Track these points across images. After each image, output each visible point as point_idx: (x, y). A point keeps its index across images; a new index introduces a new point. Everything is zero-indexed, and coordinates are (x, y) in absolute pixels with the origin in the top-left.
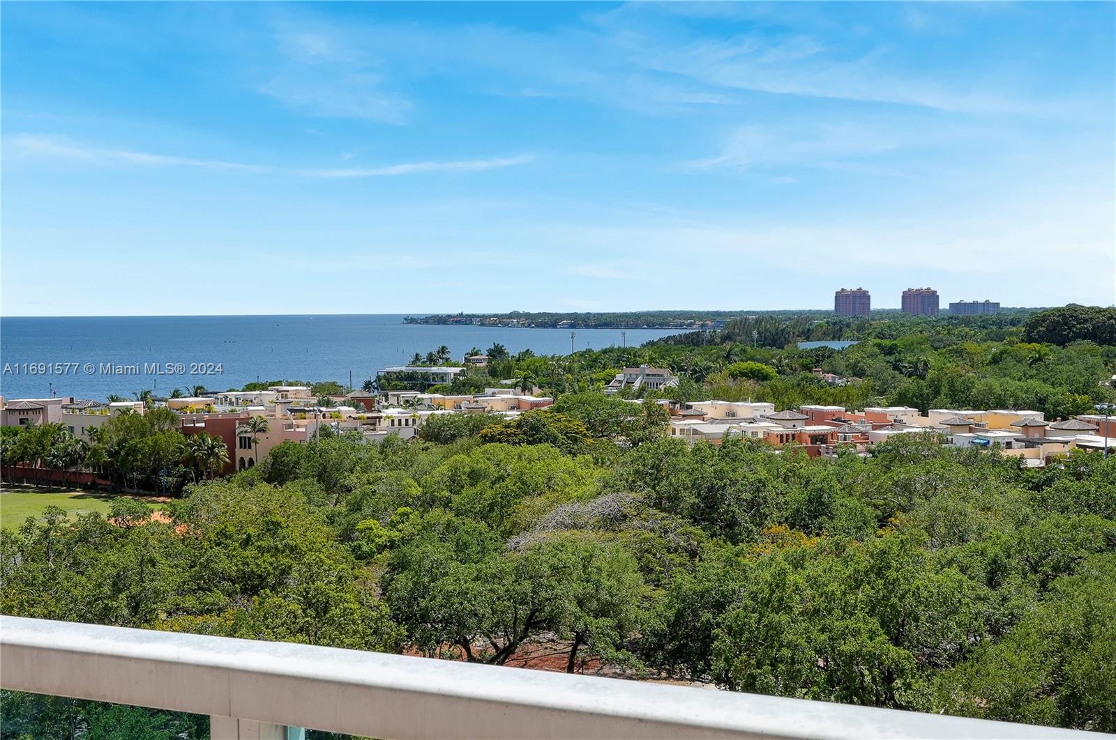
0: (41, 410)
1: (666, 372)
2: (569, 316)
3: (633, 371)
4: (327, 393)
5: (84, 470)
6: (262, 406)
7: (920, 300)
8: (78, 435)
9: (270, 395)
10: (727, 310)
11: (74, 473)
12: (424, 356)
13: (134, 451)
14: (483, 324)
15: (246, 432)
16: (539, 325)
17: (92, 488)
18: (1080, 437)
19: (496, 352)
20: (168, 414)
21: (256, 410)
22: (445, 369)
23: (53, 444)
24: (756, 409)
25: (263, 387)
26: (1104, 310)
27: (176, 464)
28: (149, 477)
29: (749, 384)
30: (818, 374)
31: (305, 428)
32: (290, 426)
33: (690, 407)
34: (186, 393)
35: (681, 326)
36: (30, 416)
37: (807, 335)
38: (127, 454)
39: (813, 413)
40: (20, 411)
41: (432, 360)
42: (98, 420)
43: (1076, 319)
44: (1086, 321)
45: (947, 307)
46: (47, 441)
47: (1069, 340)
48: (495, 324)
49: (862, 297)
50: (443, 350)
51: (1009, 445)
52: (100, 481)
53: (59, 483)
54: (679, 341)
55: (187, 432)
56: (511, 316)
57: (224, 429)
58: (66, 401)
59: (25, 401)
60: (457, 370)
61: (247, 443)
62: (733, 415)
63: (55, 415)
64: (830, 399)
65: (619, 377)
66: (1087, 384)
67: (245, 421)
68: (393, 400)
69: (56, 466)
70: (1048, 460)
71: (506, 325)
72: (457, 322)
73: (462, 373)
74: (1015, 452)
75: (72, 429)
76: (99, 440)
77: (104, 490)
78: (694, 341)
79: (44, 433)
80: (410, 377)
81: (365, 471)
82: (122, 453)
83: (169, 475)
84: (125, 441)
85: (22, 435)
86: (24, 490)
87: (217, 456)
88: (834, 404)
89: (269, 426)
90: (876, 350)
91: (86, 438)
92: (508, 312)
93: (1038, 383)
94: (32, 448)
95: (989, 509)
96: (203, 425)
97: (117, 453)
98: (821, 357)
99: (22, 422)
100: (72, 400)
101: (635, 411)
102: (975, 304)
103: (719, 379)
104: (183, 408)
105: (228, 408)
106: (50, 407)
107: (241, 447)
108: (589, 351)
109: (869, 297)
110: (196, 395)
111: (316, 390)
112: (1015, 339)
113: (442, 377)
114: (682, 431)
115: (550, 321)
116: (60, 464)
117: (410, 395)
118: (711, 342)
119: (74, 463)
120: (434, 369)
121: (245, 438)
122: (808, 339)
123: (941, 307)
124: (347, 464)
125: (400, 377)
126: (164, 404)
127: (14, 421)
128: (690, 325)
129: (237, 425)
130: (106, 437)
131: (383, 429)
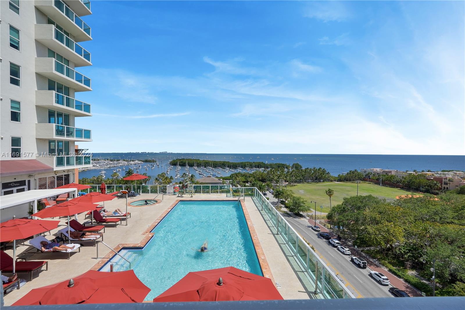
0: (391, 172)
5: (400, 184)
6: (450, 175)
8: (399, 177)
9: (451, 173)
11: (398, 185)
13: (414, 182)
15: (447, 181)
20: (423, 175)
21: (448, 177)
23: (393, 179)
27: (425, 186)
28: (417, 188)
34: (426, 171)
36: (388, 173)
38: (412, 183)
40: (386, 172)
42: (404, 175)
52: (404, 187)
53: (395, 186)
55: (429, 179)
57: (439, 180)
58: (396, 171)
59: (387, 170)
63: (393, 173)
67: (446, 179)
69: (394, 183)
75: (397, 176)
76: (405, 179)
77: (405, 189)
79: (392, 176)
82: (411, 182)
83: (423, 188)
84: (412, 180)
85: (387, 176)
87: (437, 185)
89: (454, 180)
91: (401, 178)
94: (389, 179)
96: (433, 178)
99: (386, 174)
100: (397, 171)
104: (426, 174)
105: (439, 175)
106: (392, 172)
107: (444, 184)
110: (428, 172)
116: (395, 183)
119: (398, 182)
121: (446, 183)
126: (420, 173)
127: (385, 174)
129: (443, 180)
130: (407, 179)
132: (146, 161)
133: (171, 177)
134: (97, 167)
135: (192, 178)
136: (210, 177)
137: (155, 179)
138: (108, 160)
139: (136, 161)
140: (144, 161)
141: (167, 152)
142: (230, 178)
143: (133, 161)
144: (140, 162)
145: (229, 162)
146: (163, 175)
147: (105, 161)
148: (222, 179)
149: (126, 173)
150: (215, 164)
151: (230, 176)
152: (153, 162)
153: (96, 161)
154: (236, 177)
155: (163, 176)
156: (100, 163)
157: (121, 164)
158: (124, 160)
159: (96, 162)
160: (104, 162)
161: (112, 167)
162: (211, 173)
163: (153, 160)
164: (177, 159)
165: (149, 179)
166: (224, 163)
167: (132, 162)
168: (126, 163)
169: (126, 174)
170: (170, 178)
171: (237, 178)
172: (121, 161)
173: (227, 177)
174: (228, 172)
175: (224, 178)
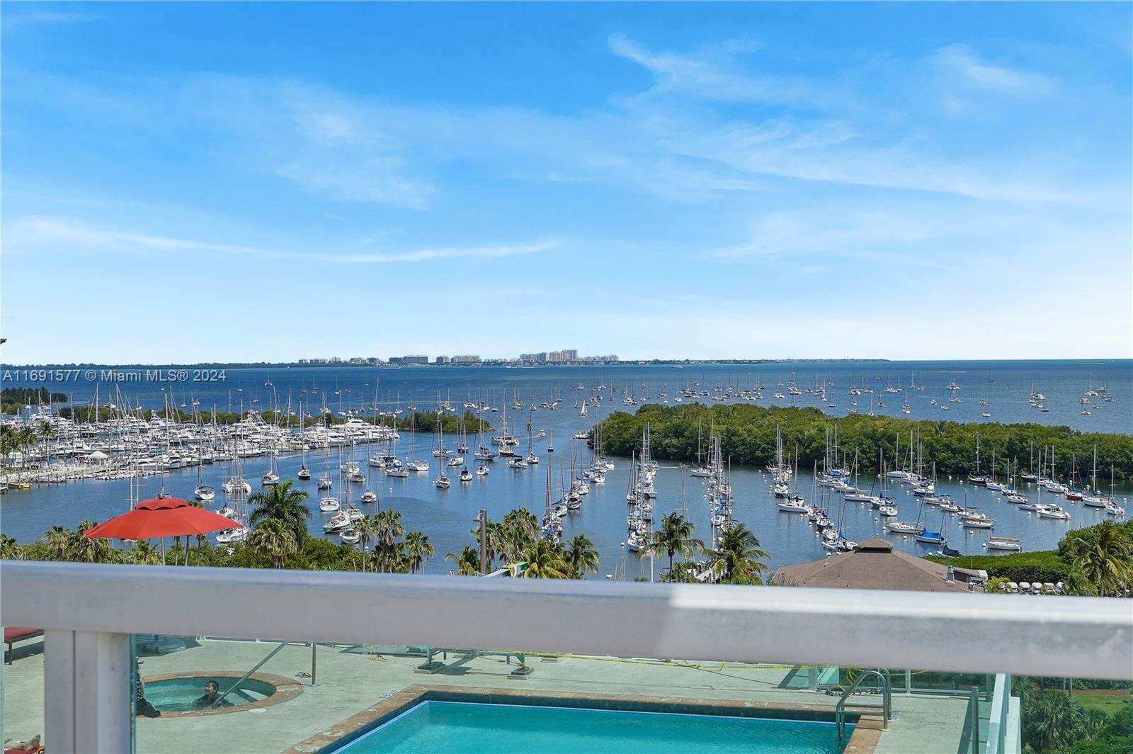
132: (423, 426)
133: (579, 542)
134: (95, 461)
135: (730, 559)
136: (887, 550)
137: (461, 557)
138: (162, 415)
139: (350, 424)
140: (403, 427)
141: (573, 353)
142: (1055, 564)
143: (329, 421)
144: (379, 428)
145: (1065, 429)
146: (520, 530)
147: (147, 426)
148: (983, 573)
149: (256, 506)
150: (948, 447)
151: (1063, 550)
152: (470, 432)
153: (92, 421)
154: (1101, 554)
155: (521, 539)
156: (116, 434)
157: (244, 447)
158: (268, 418)
159: (92, 429)
160: (143, 431)
161: (189, 465)
162: (898, 525)
163: (469, 416)
164: (643, 410)
165: (419, 559)
166: (1022, 440)
167: (319, 433)
168: (280, 435)
169: (257, 513)
170: (568, 548)
171: (1111, 565)
172: (249, 423)
173: (1033, 555)
174: (1058, 519)
175: (1007, 565)
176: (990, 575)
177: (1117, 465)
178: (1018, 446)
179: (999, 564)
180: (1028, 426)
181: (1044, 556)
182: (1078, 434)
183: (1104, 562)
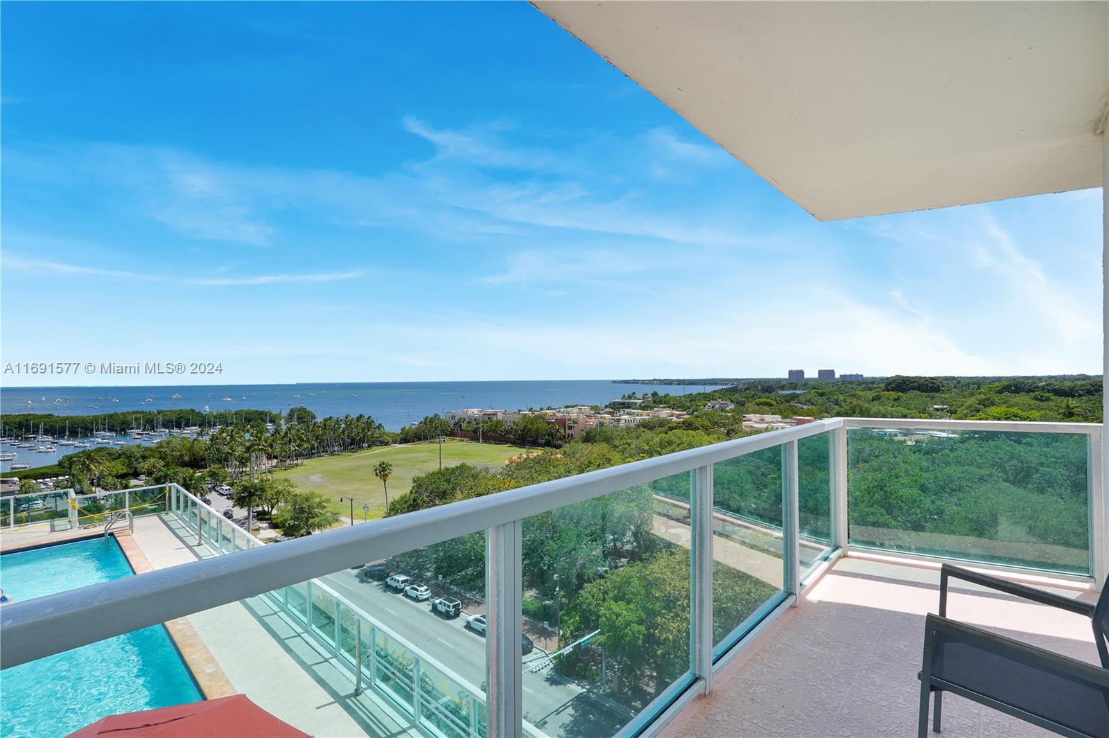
0: (495, 414)
1: (729, 402)
2: (677, 380)
3: (715, 402)
4: (596, 409)
5: (511, 437)
6: (574, 414)
7: (826, 374)
8: (508, 424)
9: (575, 410)
10: (741, 378)
11: (508, 438)
12: (627, 396)
13: (530, 430)
14: (643, 384)
15: (571, 424)
16: (665, 384)
17: (514, 443)
18: (930, 432)
19: (655, 394)
20: (541, 417)
21: (574, 416)
22: (636, 401)
24: (774, 418)
25: (573, 407)
26: (923, 378)
27: (545, 435)
28: (534, 440)
29: (766, 408)
30: (793, 403)
31: (592, 422)
32: (587, 422)
33: (745, 417)
34: (545, 409)
35: (723, 384)
36: (492, 416)
37: (782, 388)
38: (527, 431)
39: (799, 420)
40: (488, 415)
41: (630, 397)
42: (517, 418)
43: (909, 381)
44: (914, 382)
45: (839, 377)
46: (499, 426)
47: (907, 390)
48: (647, 384)
49: (801, 372)
50: (634, 393)
51: (896, 435)
52: (516, 441)
54: (726, 390)
55: (549, 423)
56: (654, 380)
57: (562, 422)
59: (490, 411)
60: (641, 401)
61: (570, 428)
62: (763, 420)
63: (500, 416)
64: (805, 414)
65: (709, 404)
66: (924, 409)
67: (570, 420)
68: (622, 413)
69: (502, 435)
70: (917, 442)
71: (652, 384)
72: (633, 383)
73: (643, 402)
74: (900, 438)
75: (506, 421)
76: (517, 426)
78: (734, 390)
79: (497, 423)
80: (623, 404)
81: (621, 439)
83: (542, 439)
84: (526, 426)
85: (491, 424)
86: (490, 443)
87: (560, 432)
88: (807, 416)
89: (579, 422)
90: (816, 394)
91: (512, 425)
92: (652, 379)
93: (902, 409)
94: (493, 428)
95: (906, 462)
96: (553, 421)
97: (524, 430)
98: (794, 397)
99: (489, 418)
100: (505, 411)
101: (728, 418)
102: (851, 376)
103: (751, 405)
104: (546, 414)
105: (561, 415)
106: (498, 413)
107: (568, 429)
108: (691, 394)
109: (803, 373)
110: (548, 410)
111: (592, 408)
112: (879, 390)
113: (635, 404)
114: (746, 426)
115: (669, 382)
117: (628, 410)
118: (741, 390)
119: (507, 434)
120: (632, 401)
121: (570, 426)
122: (782, 390)
123: (836, 376)
124: (614, 437)
125: (619, 403)
126: (537, 413)
127: (486, 419)
128: (727, 384)
129: (567, 422)
130: (520, 425)
131: (622, 423)
142: (56, 470)
151: (61, 465)
154: (86, 464)
171: (91, 467)
173: (44, 468)
174: (50, 452)
175: (27, 474)
176: (20, 479)
177: (81, 428)
178: (25, 423)
179: (23, 474)
180: (29, 414)
181: (50, 467)
182: (58, 417)
183: (89, 465)
